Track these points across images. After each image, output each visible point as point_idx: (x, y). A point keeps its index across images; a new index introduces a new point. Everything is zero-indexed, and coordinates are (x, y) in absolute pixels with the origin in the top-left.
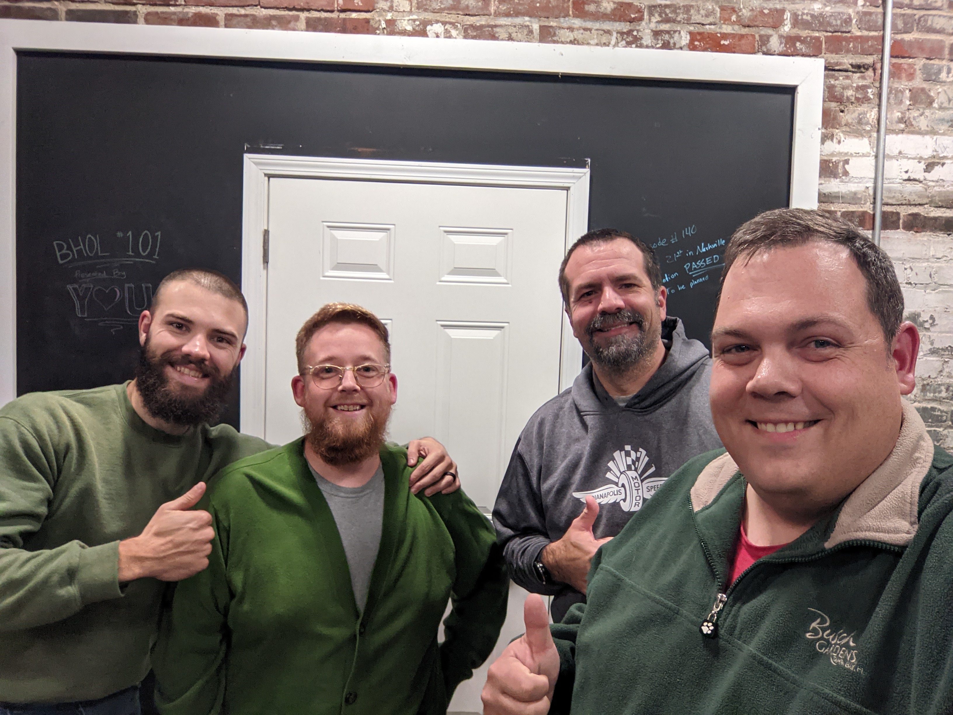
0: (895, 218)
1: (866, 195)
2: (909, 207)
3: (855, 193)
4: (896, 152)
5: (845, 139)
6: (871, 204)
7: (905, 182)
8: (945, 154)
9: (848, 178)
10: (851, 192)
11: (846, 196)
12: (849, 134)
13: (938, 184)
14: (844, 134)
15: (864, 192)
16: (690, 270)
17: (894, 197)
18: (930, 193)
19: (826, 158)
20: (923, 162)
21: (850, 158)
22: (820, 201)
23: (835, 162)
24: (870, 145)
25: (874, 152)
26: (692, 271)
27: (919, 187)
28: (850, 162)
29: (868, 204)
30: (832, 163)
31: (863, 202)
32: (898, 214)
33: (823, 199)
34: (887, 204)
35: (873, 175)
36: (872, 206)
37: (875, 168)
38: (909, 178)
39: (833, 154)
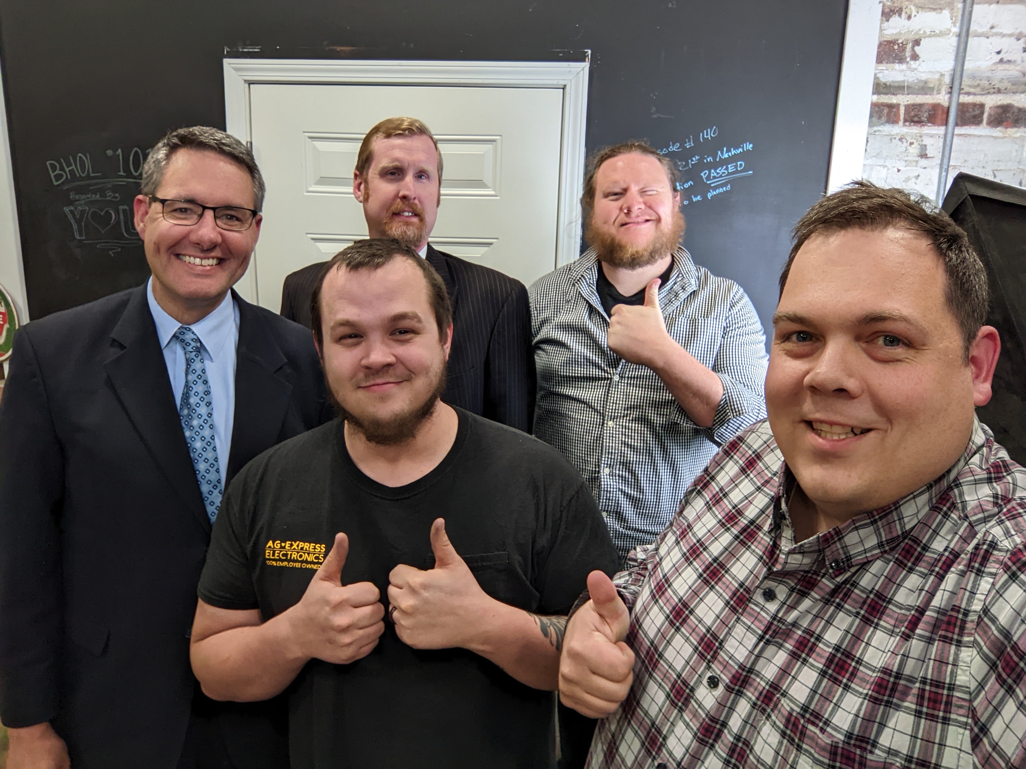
0: (977, 112)
1: (940, 83)
2: (998, 97)
3: (926, 82)
4: (985, 29)
5: (918, 12)
6: (946, 93)
7: (996, 66)
9: (917, 62)
10: (921, 81)
11: (913, 85)
12: (922, 6)
14: (916, 7)
15: (939, 80)
16: (708, 178)
17: (978, 85)
19: (887, 39)
20: (1023, 39)
21: (922, 38)
23: (902, 43)
24: (953, 19)
25: (955, 29)
26: (710, 180)
27: (1014, 71)
28: (922, 42)
29: (943, 93)
30: (898, 44)
31: (935, 92)
32: (982, 106)
33: (880, 90)
34: (968, 94)
36: (947, 96)
37: (955, 49)
38: (1001, 61)
39: (899, 33)
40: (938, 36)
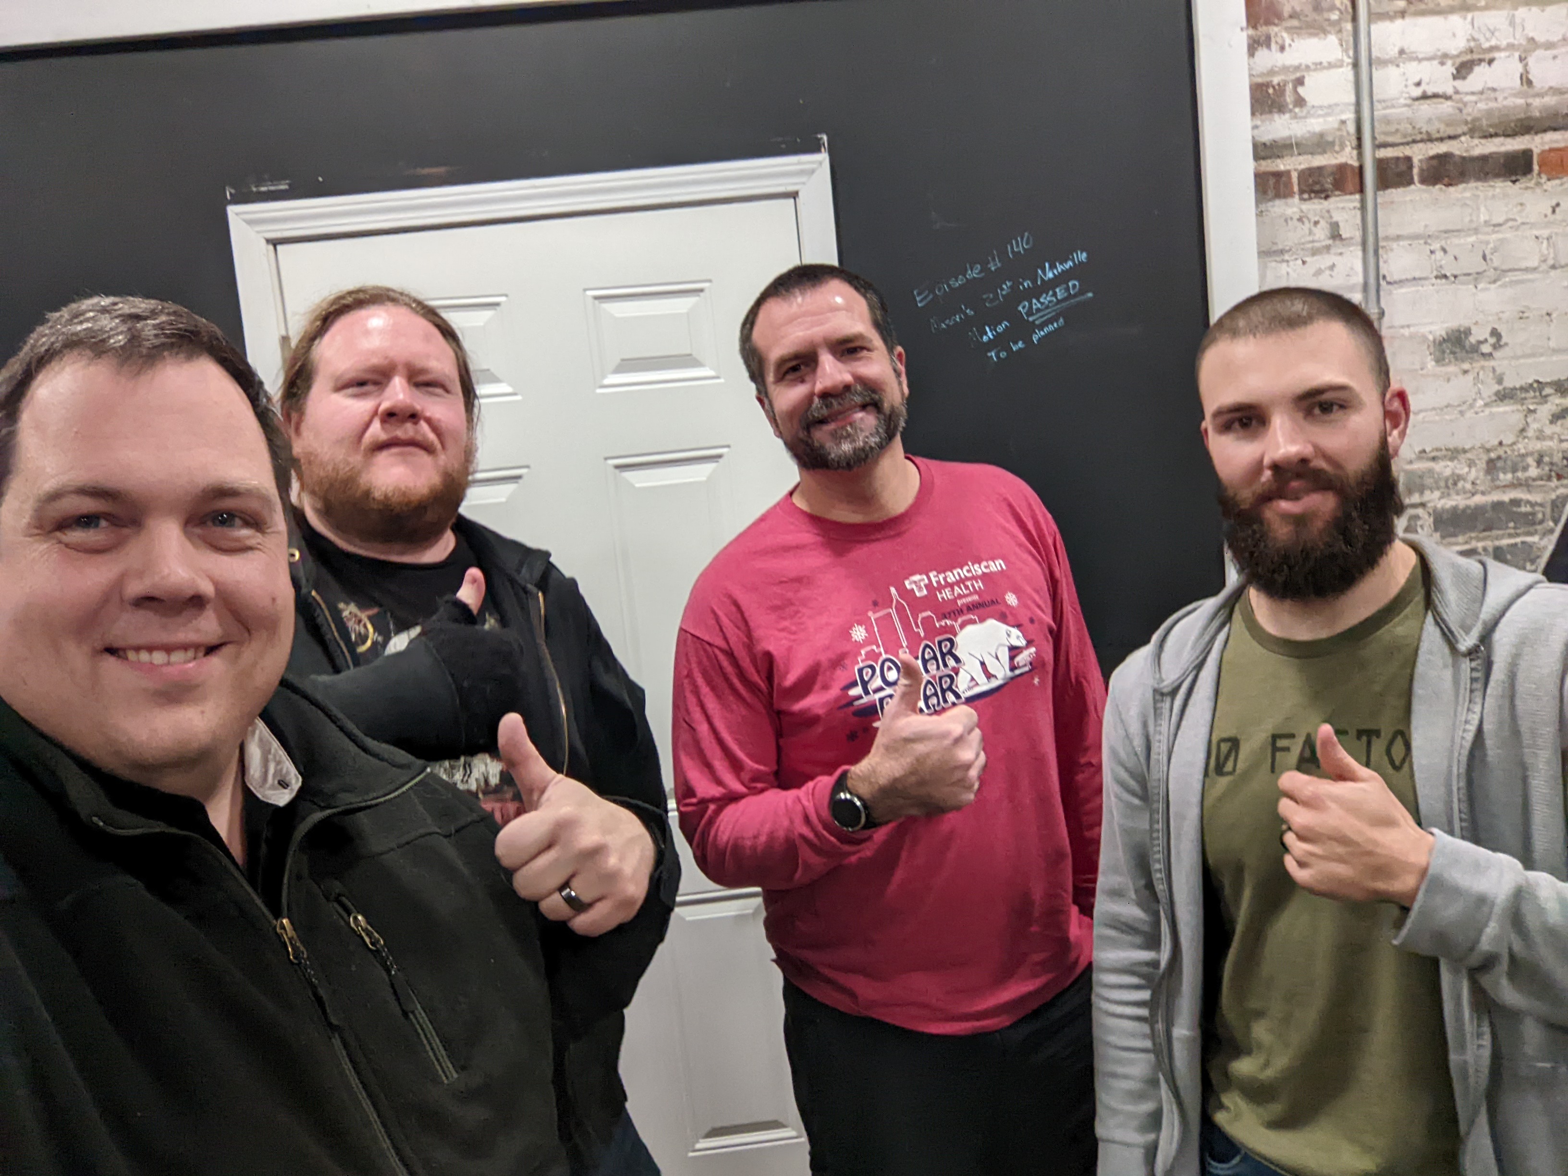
0: (1403, 167)
1: (1341, 136)
2: (1429, 145)
3: (1321, 135)
4: (1393, 52)
6: (1353, 148)
7: (1417, 103)
8: (1493, 42)
9: (1305, 110)
10: (1314, 133)
11: (1304, 142)
12: (1298, 31)
13: (1483, 97)
14: (1288, 33)
15: (1339, 129)
16: (1030, 313)
17: (1397, 131)
18: (1469, 114)
19: (1259, 80)
20: (1449, 62)
21: (1305, 74)
22: (1257, 157)
23: (1279, 84)
24: (1342, 45)
25: (1349, 57)
26: (1032, 314)
27: (1446, 108)
28: (1307, 81)
29: (1348, 149)
30: (1274, 87)
31: (1337, 148)
32: (1408, 159)
33: (1262, 154)
34: (1385, 145)
35: (1352, 98)
36: (1355, 152)
37: (1354, 86)
38: (1423, 95)
39: (1272, 72)
40: (1327, 69)
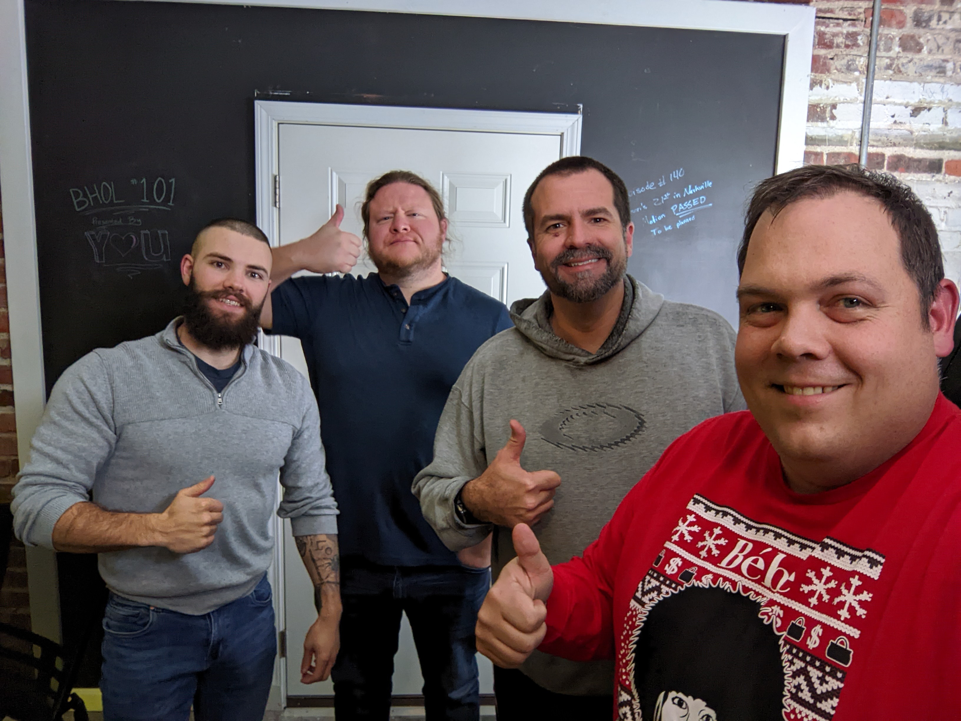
0: (879, 159)
1: (852, 138)
2: (894, 148)
3: (842, 137)
4: (883, 98)
5: (834, 84)
8: (933, 99)
9: (835, 121)
10: (838, 136)
11: (832, 139)
12: (837, 80)
14: (832, 80)
15: (852, 135)
17: (880, 140)
18: (916, 136)
19: (813, 103)
20: (909, 107)
21: (838, 103)
22: (807, 143)
23: (823, 107)
24: (859, 90)
25: (862, 98)
26: (679, 212)
27: (905, 131)
28: (838, 107)
29: (855, 145)
30: (820, 108)
31: (849, 144)
32: (883, 155)
33: (810, 142)
34: (873, 146)
36: (858, 147)
37: (862, 113)
38: (895, 122)
39: (821, 99)
40: (849, 103)
